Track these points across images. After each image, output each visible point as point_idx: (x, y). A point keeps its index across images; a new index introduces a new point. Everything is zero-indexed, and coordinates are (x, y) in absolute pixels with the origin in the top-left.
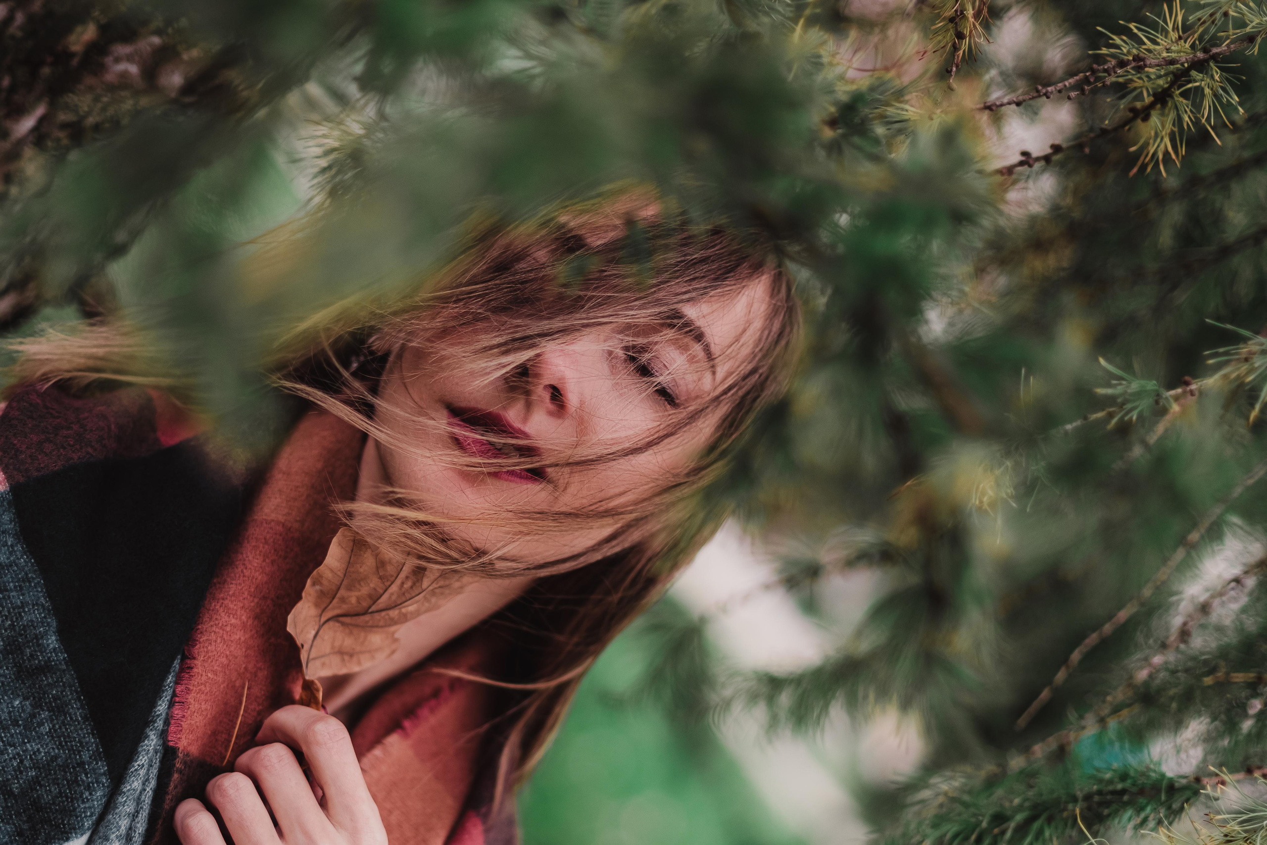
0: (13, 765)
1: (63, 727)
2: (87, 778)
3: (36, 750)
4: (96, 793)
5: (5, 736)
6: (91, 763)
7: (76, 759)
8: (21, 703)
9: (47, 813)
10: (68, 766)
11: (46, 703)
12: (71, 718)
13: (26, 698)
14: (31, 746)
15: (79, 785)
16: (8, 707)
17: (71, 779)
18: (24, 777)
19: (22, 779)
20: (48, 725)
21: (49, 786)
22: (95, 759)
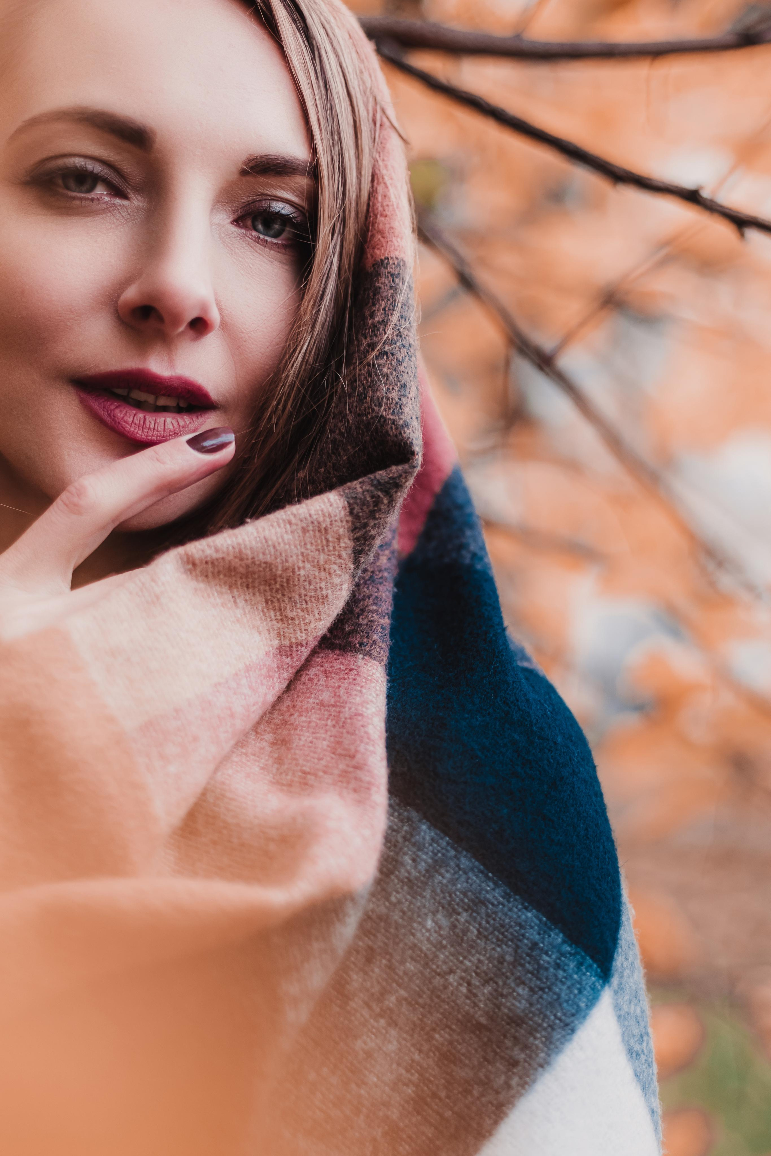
0: (462, 992)
1: (490, 919)
2: (550, 956)
3: (476, 962)
4: (568, 965)
5: (438, 967)
6: (543, 938)
7: (526, 945)
8: (433, 921)
9: (531, 1019)
10: (521, 957)
11: (458, 904)
12: (493, 904)
13: (435, 913)
14: (470, 961)
15: (547, 969)
16: (423, 934)
17: (534, 969)
18: (482, 998)
19: (480, 1001)
20: (474, 927)
21: (514, 991)
22: (545, 932)
